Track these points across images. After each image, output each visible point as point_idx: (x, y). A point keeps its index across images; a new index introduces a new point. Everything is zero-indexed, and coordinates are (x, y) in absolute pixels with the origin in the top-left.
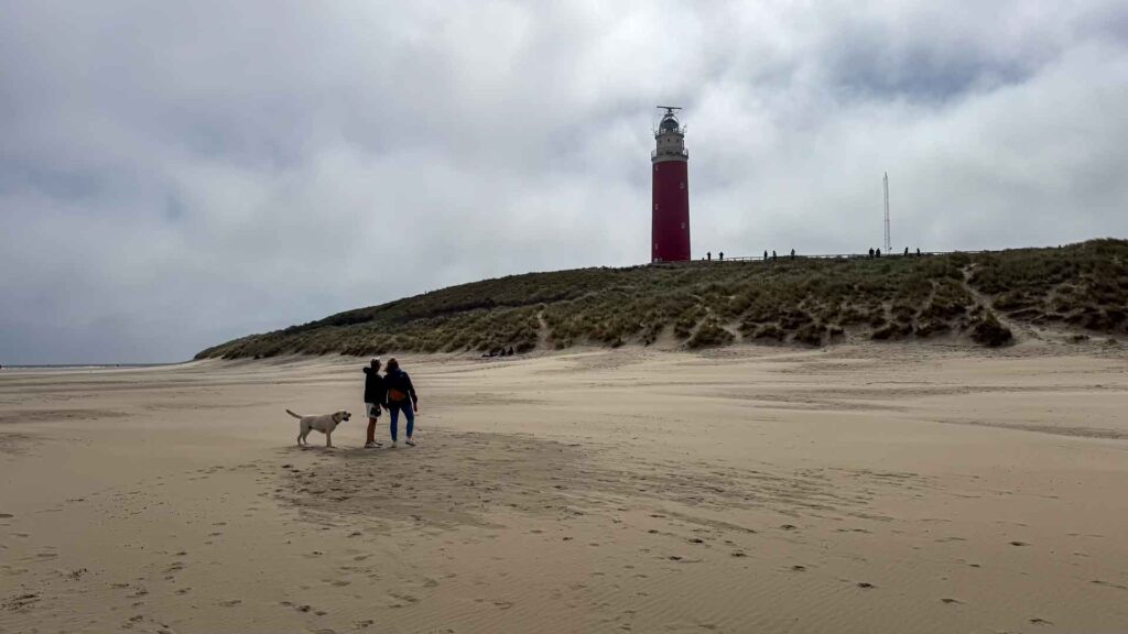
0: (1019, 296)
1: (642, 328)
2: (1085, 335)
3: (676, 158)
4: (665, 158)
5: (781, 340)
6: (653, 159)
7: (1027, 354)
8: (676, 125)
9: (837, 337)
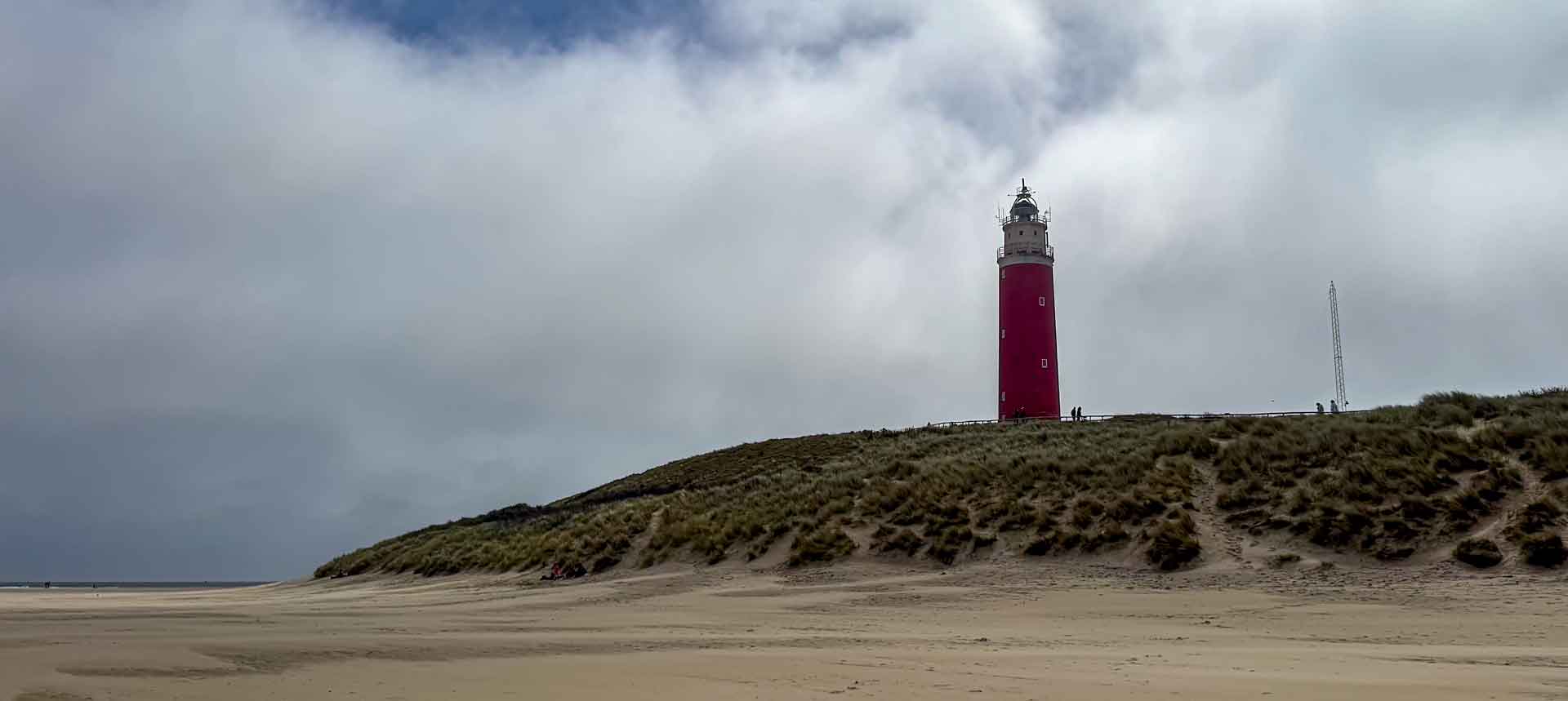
0: (1255, 488)
1: (765, 532)
2: (1294, 553)
3: (1032, 260)
4: (1011, 261)
5: (911, 554)
6: (999, 261)
7: (1214, 582)
8: (1035, 210)
9: (982, 551)
